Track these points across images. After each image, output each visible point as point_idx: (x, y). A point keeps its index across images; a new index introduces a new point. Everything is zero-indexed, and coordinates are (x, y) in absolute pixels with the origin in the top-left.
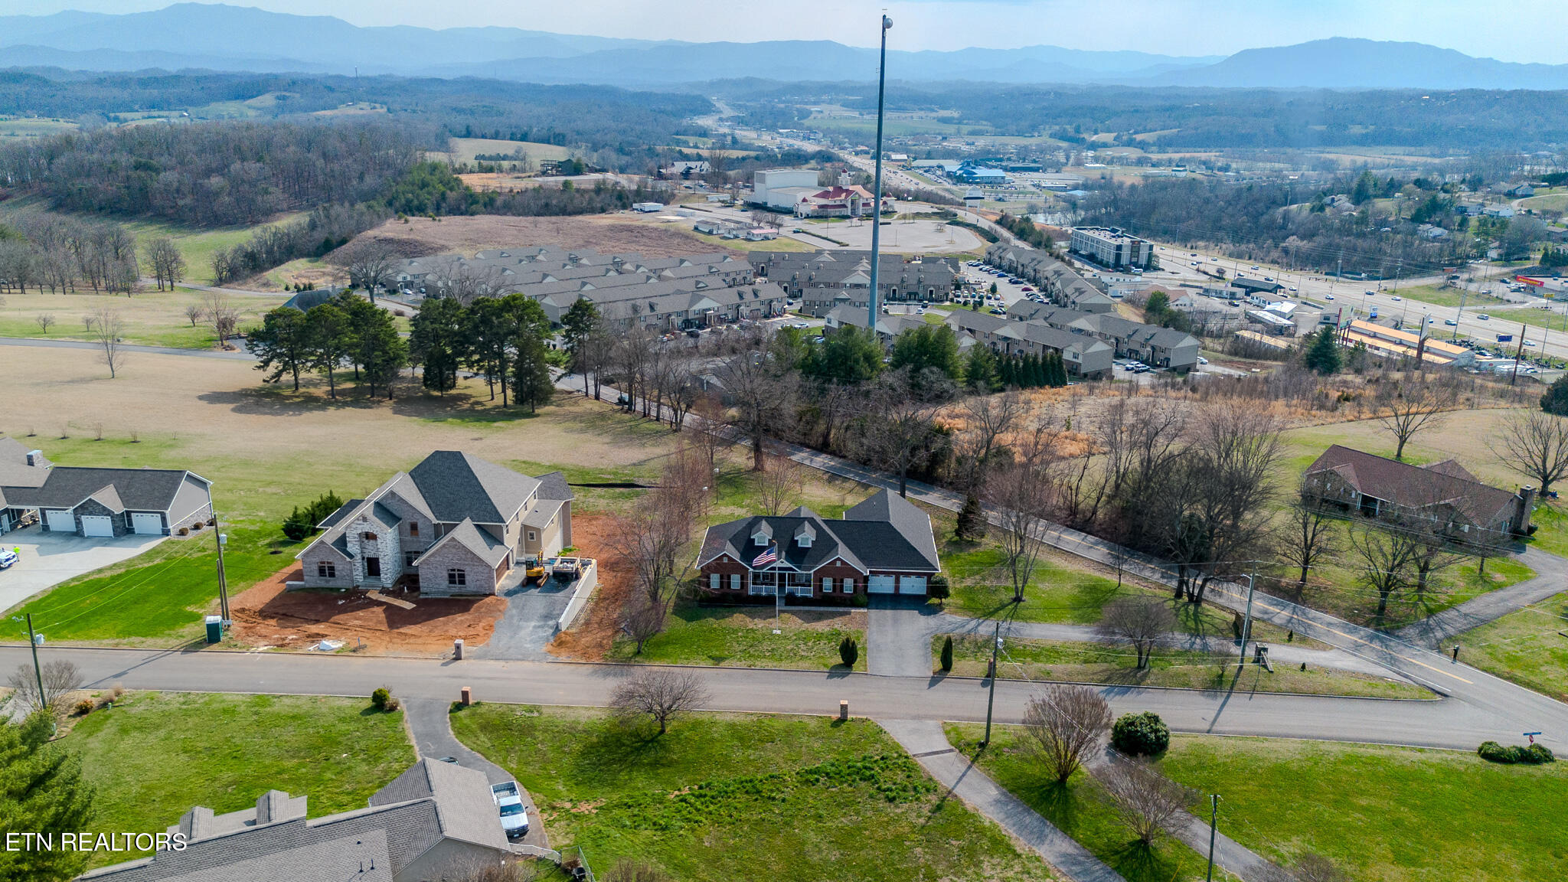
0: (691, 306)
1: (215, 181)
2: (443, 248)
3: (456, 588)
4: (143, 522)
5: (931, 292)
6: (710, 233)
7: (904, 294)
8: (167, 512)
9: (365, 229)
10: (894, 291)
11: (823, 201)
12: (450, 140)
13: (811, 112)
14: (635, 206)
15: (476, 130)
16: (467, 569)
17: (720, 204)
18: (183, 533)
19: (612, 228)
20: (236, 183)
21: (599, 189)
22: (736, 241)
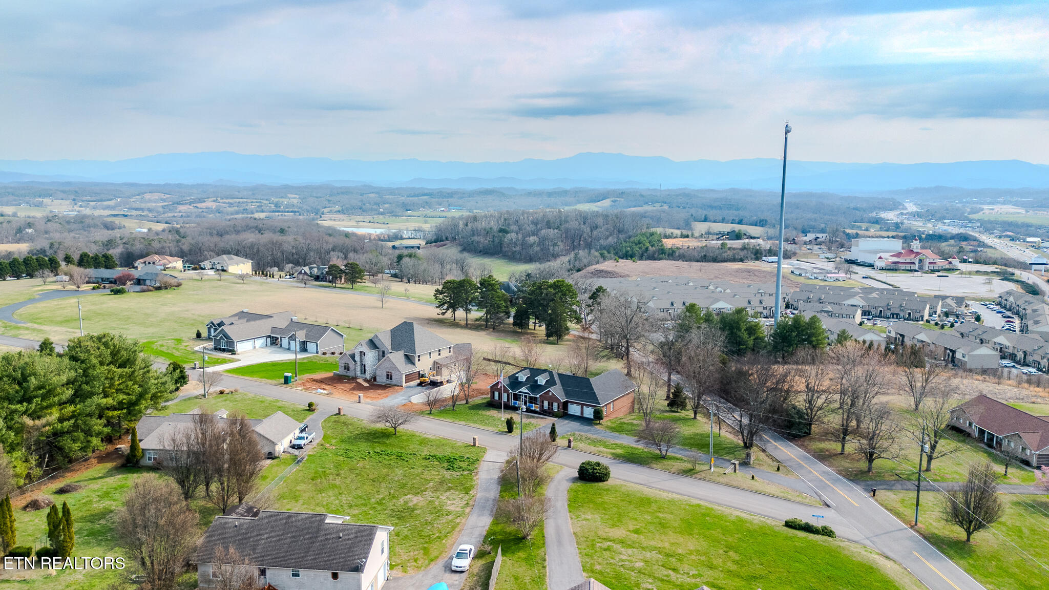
0: (711, 305)
1: (532, 239)
2: (628, 276)
3: (389, 382)
4: (311, 347)
5: (910, 314)
6: (800, 275)
7: (889, 314)
8: (318, 342)
9: (592, 265)
10: (881, 311)
11: (896, 260)
12: (692, 223)
13: (983, 210)
14: (764, 258)
15: (712, 218)
16: (393, 372)
17: (826, 260)
18: (324, 354)
19: (738, 271)
20: (543, 241)
21: (744, 248)
22: (816, 281)
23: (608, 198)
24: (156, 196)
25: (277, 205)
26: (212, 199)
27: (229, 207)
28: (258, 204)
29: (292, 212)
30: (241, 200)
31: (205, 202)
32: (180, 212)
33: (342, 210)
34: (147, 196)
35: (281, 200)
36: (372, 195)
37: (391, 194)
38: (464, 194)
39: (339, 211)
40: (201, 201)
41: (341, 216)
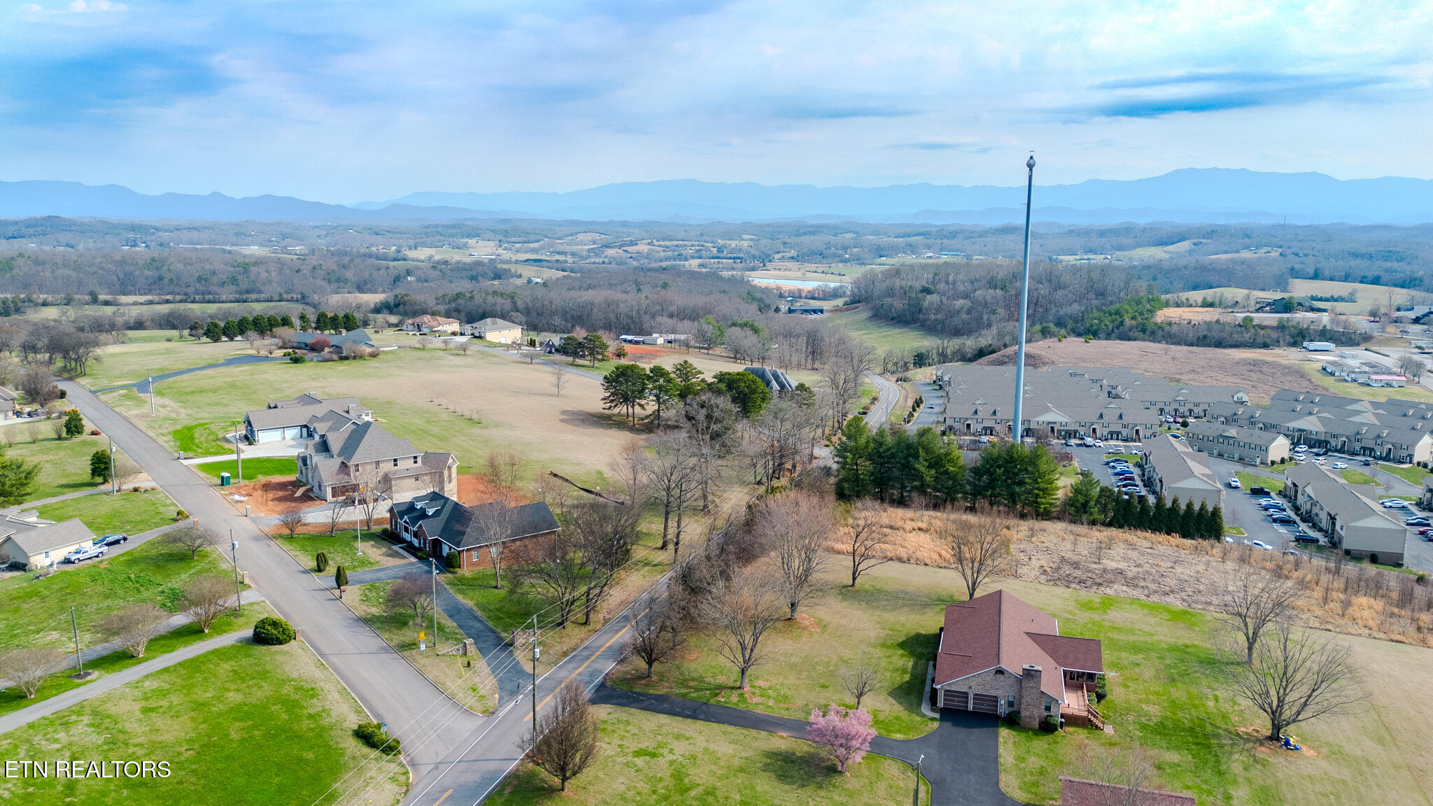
1: (960, 303)
3: (319, 493)
6: (1332, 374)
17: (1418, 350)
20: (976, 306)
21: (1281, 327)
23: (1189, 239)
24: (589, 236)
25: (720, 250)
26: (646, 241)
27: (663, 251)
28: (698, 248)
29: (730, 258)
30: (681, 242)
31: (637, 244)
32: (606, 257)
33: (798, 256)
34: (581, 237)
35: (728, 242)
36: (849, 236)
37: (873, 233)
38: (973, 232)
39: (792, 258)
40: (633, 243)
41: (791, 265)
